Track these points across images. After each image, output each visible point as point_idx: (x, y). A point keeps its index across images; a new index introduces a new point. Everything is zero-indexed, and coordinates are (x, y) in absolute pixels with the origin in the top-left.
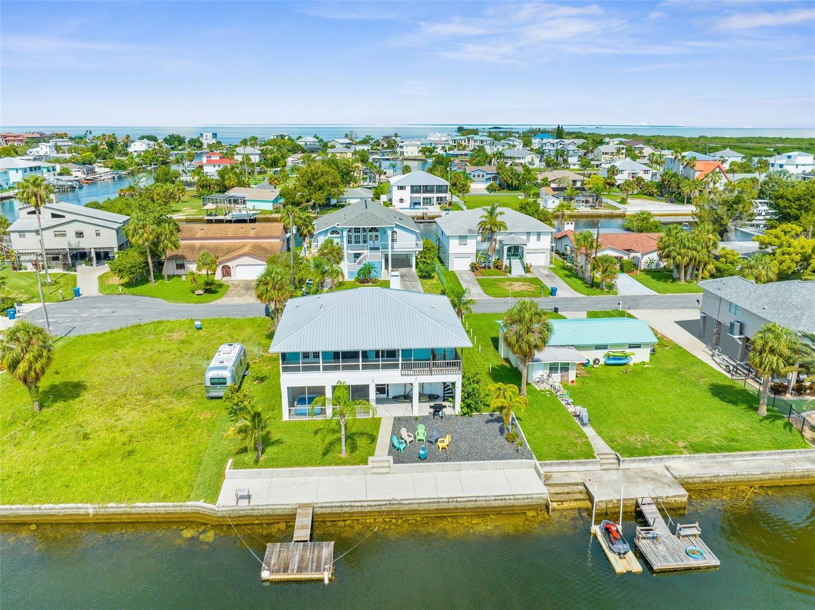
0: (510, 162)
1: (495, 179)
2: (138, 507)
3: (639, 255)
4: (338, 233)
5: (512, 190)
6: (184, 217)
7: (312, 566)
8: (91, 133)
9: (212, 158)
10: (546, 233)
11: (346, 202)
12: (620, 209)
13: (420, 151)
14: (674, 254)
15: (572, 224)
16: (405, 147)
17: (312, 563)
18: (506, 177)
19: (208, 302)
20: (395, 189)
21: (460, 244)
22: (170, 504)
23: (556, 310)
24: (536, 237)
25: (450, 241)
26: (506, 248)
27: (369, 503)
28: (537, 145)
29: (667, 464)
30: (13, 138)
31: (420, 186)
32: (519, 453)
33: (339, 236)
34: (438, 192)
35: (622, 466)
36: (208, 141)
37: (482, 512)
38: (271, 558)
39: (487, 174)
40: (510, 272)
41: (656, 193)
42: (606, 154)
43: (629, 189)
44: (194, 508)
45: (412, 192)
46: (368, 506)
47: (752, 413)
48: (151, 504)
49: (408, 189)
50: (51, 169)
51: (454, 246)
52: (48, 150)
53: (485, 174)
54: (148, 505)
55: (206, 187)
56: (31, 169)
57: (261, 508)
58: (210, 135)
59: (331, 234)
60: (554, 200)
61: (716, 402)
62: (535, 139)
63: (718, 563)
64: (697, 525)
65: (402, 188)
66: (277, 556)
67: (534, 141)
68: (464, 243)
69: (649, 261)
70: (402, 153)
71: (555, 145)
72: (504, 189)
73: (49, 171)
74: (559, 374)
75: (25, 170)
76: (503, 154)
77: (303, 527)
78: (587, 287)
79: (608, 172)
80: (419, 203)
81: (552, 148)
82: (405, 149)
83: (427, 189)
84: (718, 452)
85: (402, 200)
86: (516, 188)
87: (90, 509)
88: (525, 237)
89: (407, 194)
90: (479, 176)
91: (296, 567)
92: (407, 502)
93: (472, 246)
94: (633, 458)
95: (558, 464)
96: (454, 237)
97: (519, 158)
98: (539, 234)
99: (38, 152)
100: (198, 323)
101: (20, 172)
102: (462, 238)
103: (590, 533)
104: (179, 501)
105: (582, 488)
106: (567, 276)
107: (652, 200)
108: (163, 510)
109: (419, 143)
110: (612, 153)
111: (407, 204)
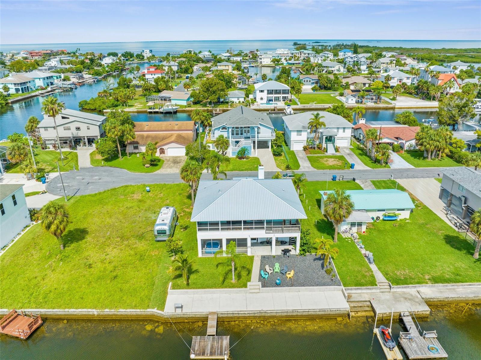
0: (325, 69)
1: (317, 83)
2: (121, 312)
3: (404, 141)
4: (226, 129)
5: (327, 90)
6: (136, 110)
7: (218, 352)
8: (79, 50)
9: (150, 70)
10: (348, 128)
11: (229, 100)
12: (392, 104)
13: (272, 61)
14: (425, 144)
15: (364, 119)
16: (263, 59)
17: (218, 349)
18: (323, 82)
19: (153, 172)
20: (258, 92)
21: (297, 135)
22: (138, 310)
23: (354, 180)
24: (342, 130)
25: (292, 133)
26: (324, 137)
27: (249, 312)
28: (342, 56)
29: (418, 289)
30: (35, 54)
31: (273, 90)
32: (333, 282)
33: (226, 130)
34: (284, 93)
35: (392, 290)
36: (147, 55)
37: (312, 318)
38: (195, 346)
39: (312, 80)
40: (327, 152)
41: (414, 92)
42: (384, 63)
43: (398, 91)
44: (152, 313)
45: (268, 94)
46: (248, 313)
47: (469, 256)
48: (128, 310)
49: (266, 92)
50: (58, 77)
51: (294, 136)
52: (56, 63)
53: (311, 80)
54: (126, 310)
55: (148, 90)
56: (47, 78)
57: (188, 314)
58: (148, 51)
59: (222, 129)
60: (352, 98)
61: (448, 248)
62: (341, 53)
63: (447, 356)
64: (435, 332)
65: (262, 91)
66: (198, 345)
67: (340, 54)
68: (300, 134)
69: (409, 145)
70: (261, 62)
71: (353, 58)
72: (322, 89)
73: (57, 78)
74: (356, 227)
75: (44, 79)
76: (322, 65)
77: (212, 327)
78: (372, 162)
79: (385, 79)
80: (272, 100)
81: (351, 60)
82: (262, 60)
83: (277, 92)
84: (449, 283)
85: (262, 99)
86: (329, 89)
87: (95, 312)
88: (336, 130)
89: (265, 95)
90: (307, 81)
91: (209, 352)
92: (269, 312)
93: (304, 136)
94: (399, 286)
95: (355, 289)
96: (294, 131)
97: (331, 67)
98: (344, 128)
99: (50, 64)
100: (148, 188)
101: (41, 80)
102: (299, 131)
103: (373, 333)
104: (143, 309)
105: (368, 303)
106: (360, 154)
107: (411, 97)
108: (135, 313)
109: (271, 56)
110: (387, 63)
111: (265, 101)
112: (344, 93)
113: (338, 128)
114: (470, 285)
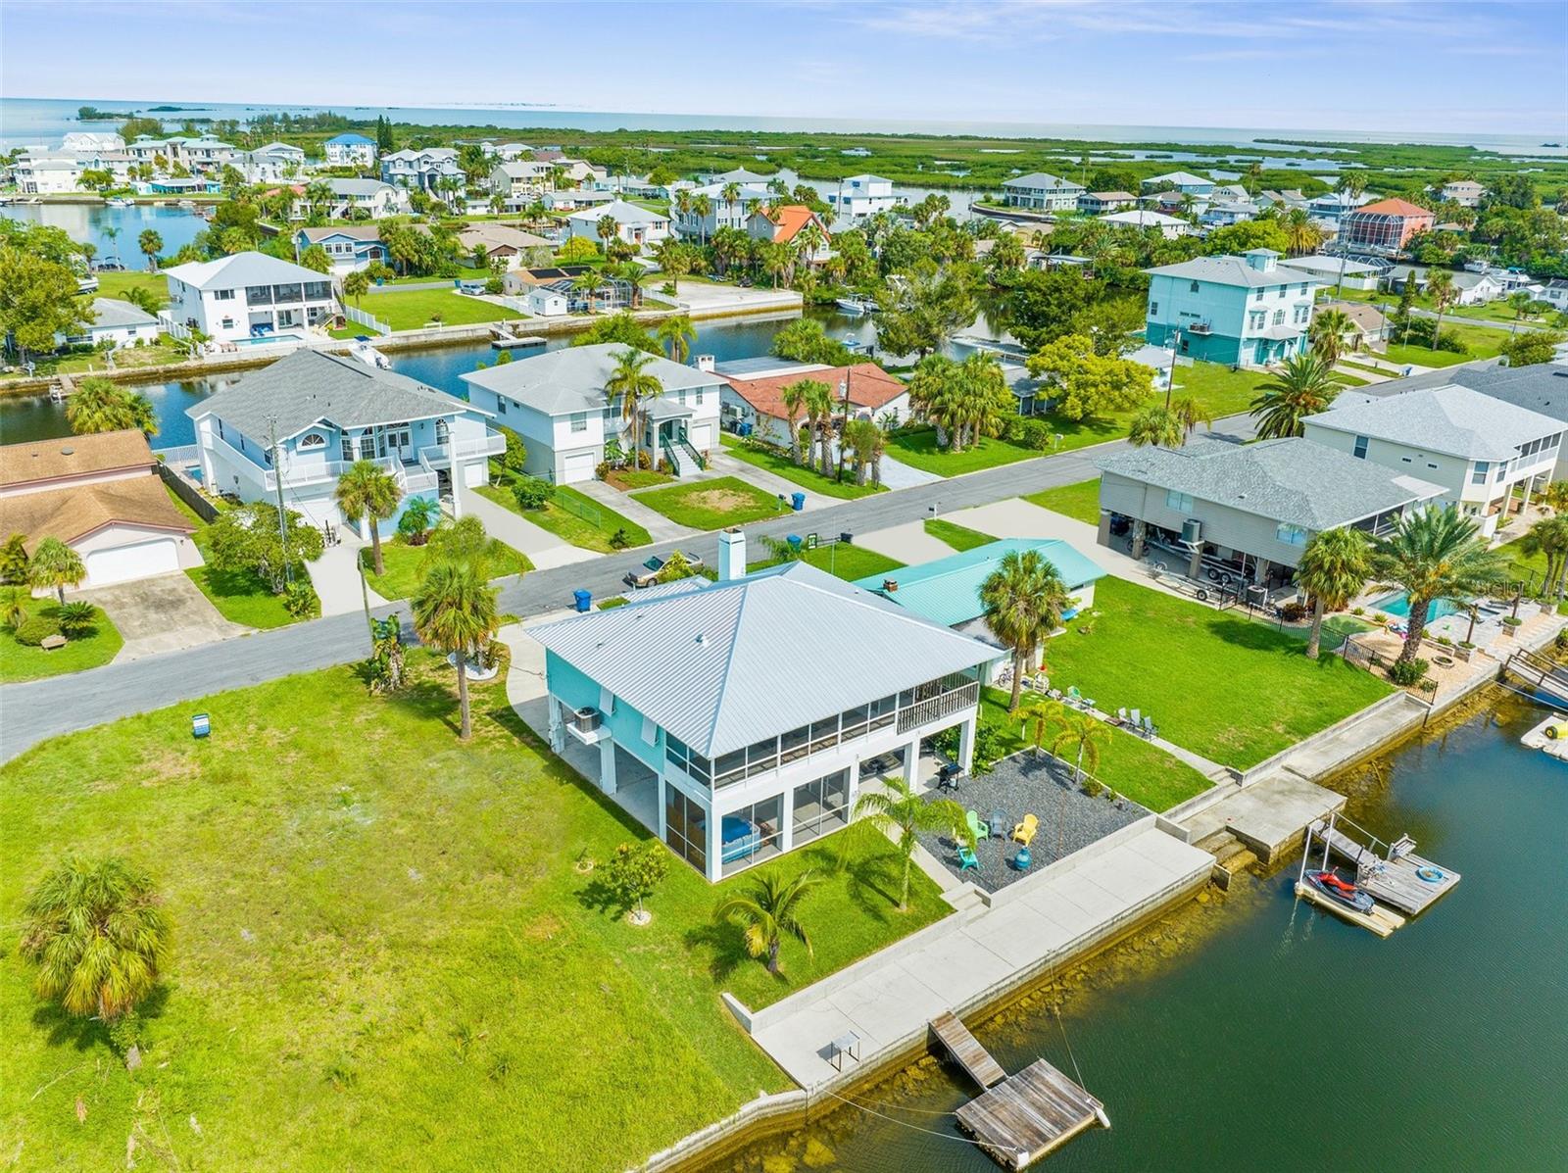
0: (340, 205)
1: (375, 254)
2: (657, 1163)
3: (868, 410)
4: (321, 441)
5: (421, 276)
7: (1068, 1112)
10: (710, 388)
15: (710, 359)
16: (36, 173)
17: (1059, 1105)
18: (405, 249)
20: (208, 298)
21: (573, 430)
22: (714, 1127)
23: (846, 538)
24: (695, 397)
25: (555, 425)
26: (656, 426)
27: (1020, 975)
28: (338, 158)
29: (1285, 763)
31: (269, 287)
32: (1126, 811)
33: (322, 445)
34: (311, 296)
35: (1245, 783)
37: (1151, 921)
38: (994, 1130)
39: (356, 244)
40: (676, 473)
41: (705, 267)
42: (519, 180)
43: (680, 266)
45: (251, 301)
46: (1019, 978)
47: (1302, 657)
48: (680, 1145)
49: (241, 296)
51: (563, 436)
53: (353, 245)
54: (674, 1149)
57: (874, 1058)
59: (304, 444)
60: (556, 298)
62: (333, 146)
63: (1459, 877)
64: (1406, 837)
65: (225, 294)
66: (1000, 1124)
67: (329, 150)
68: (580, 426)
69: (884, 418)
70: (32, 187)
71: (415, 164)
72: (400, 273)
76: (329, 190)
77: (977, 1059)
78: (832, 483)
80: (270, 326)
81: (408, 171)
82: (37, 178)
84: (1326, 727)
85: (228, 324)
86: (427, 272)
88: (676, 400)
89: (239, 308)
90: (338, 249)
91: (1049, 1125)
92: (1066, 948)
93: (596, 428)
94: (1253, 769)
95: (1184, 809)
96: (562, 418)
97: (363, 197)
98: (699, 391)
100: (201, 724)
102: (578, 419)
103: (1295, 895)
104: (724, 1115)
105: (1226, 834)
106: (774, 465)
107: (704, 282)
108: (701, 1146)
110: (529, 179)
111: (243, 329)
112: (507, 285)
113: (682, 392)
114: (1357, 718)
